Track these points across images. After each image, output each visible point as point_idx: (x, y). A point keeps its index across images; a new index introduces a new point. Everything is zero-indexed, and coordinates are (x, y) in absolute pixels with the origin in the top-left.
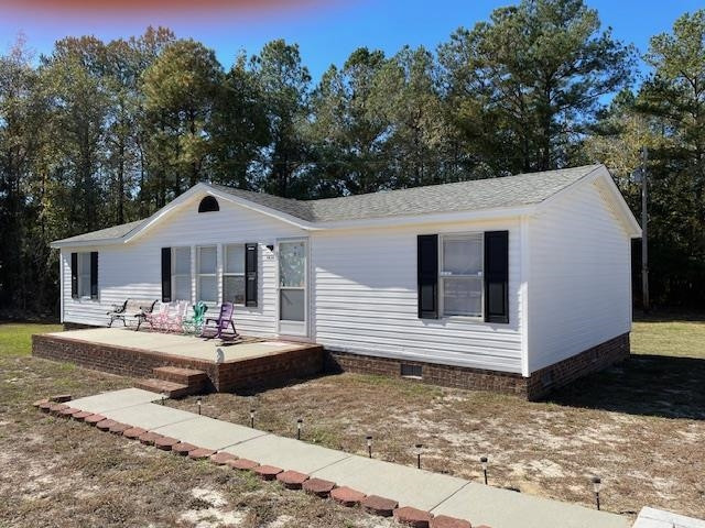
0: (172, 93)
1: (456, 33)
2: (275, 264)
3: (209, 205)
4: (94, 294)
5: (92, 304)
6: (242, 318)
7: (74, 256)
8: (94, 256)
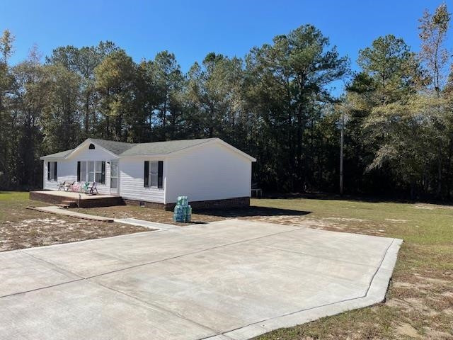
0: (107, 80)
1: (252, 50)
2: (110, 168)
3: (92, 147)
4: (56, 179)
5: (55, 183)
6: (100, 187)
7: (49, 163)
8: (56, 163)
